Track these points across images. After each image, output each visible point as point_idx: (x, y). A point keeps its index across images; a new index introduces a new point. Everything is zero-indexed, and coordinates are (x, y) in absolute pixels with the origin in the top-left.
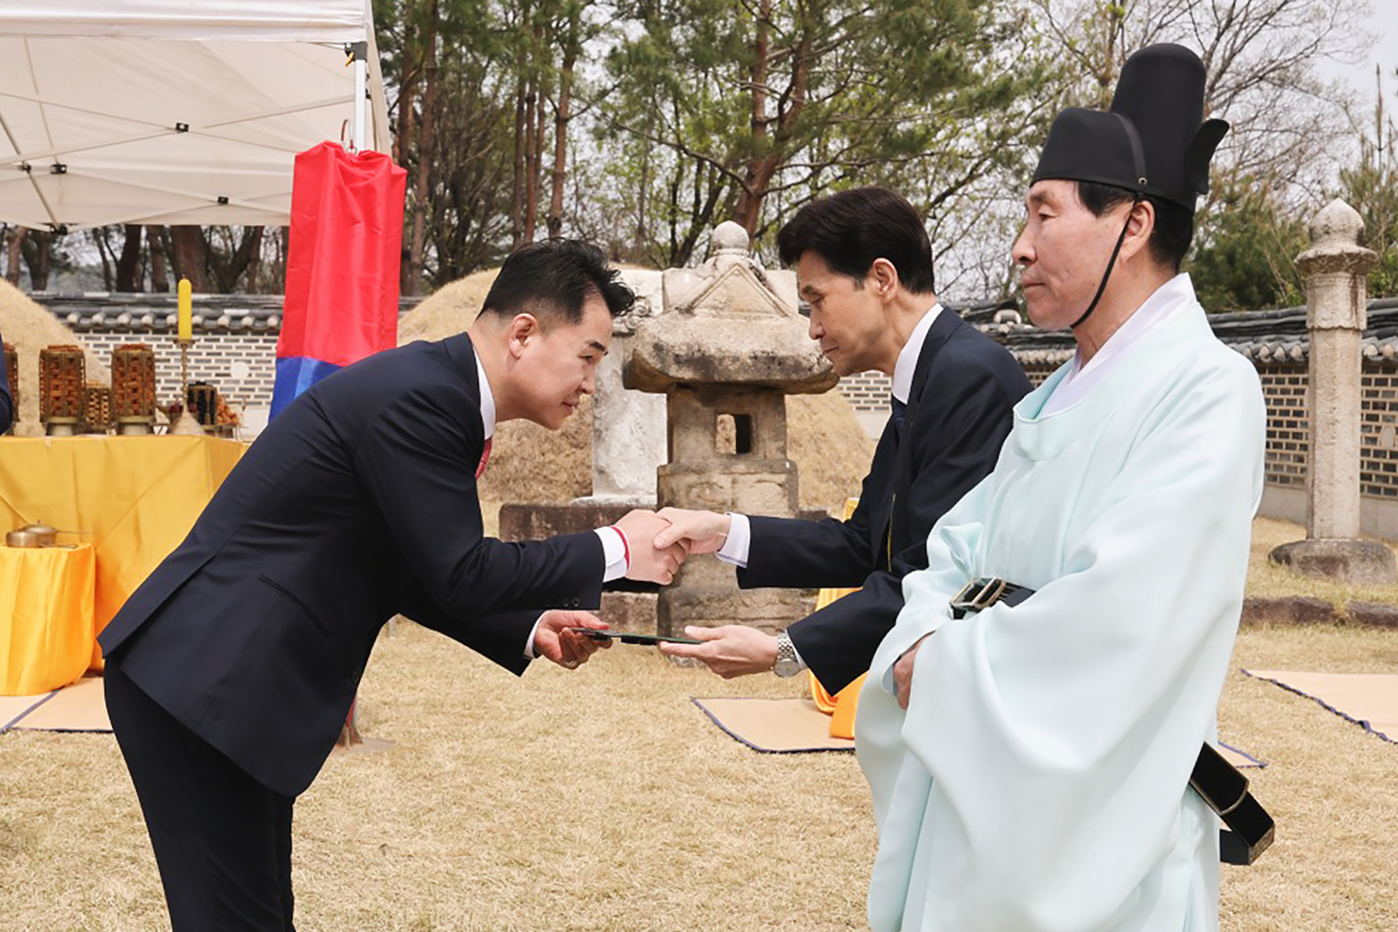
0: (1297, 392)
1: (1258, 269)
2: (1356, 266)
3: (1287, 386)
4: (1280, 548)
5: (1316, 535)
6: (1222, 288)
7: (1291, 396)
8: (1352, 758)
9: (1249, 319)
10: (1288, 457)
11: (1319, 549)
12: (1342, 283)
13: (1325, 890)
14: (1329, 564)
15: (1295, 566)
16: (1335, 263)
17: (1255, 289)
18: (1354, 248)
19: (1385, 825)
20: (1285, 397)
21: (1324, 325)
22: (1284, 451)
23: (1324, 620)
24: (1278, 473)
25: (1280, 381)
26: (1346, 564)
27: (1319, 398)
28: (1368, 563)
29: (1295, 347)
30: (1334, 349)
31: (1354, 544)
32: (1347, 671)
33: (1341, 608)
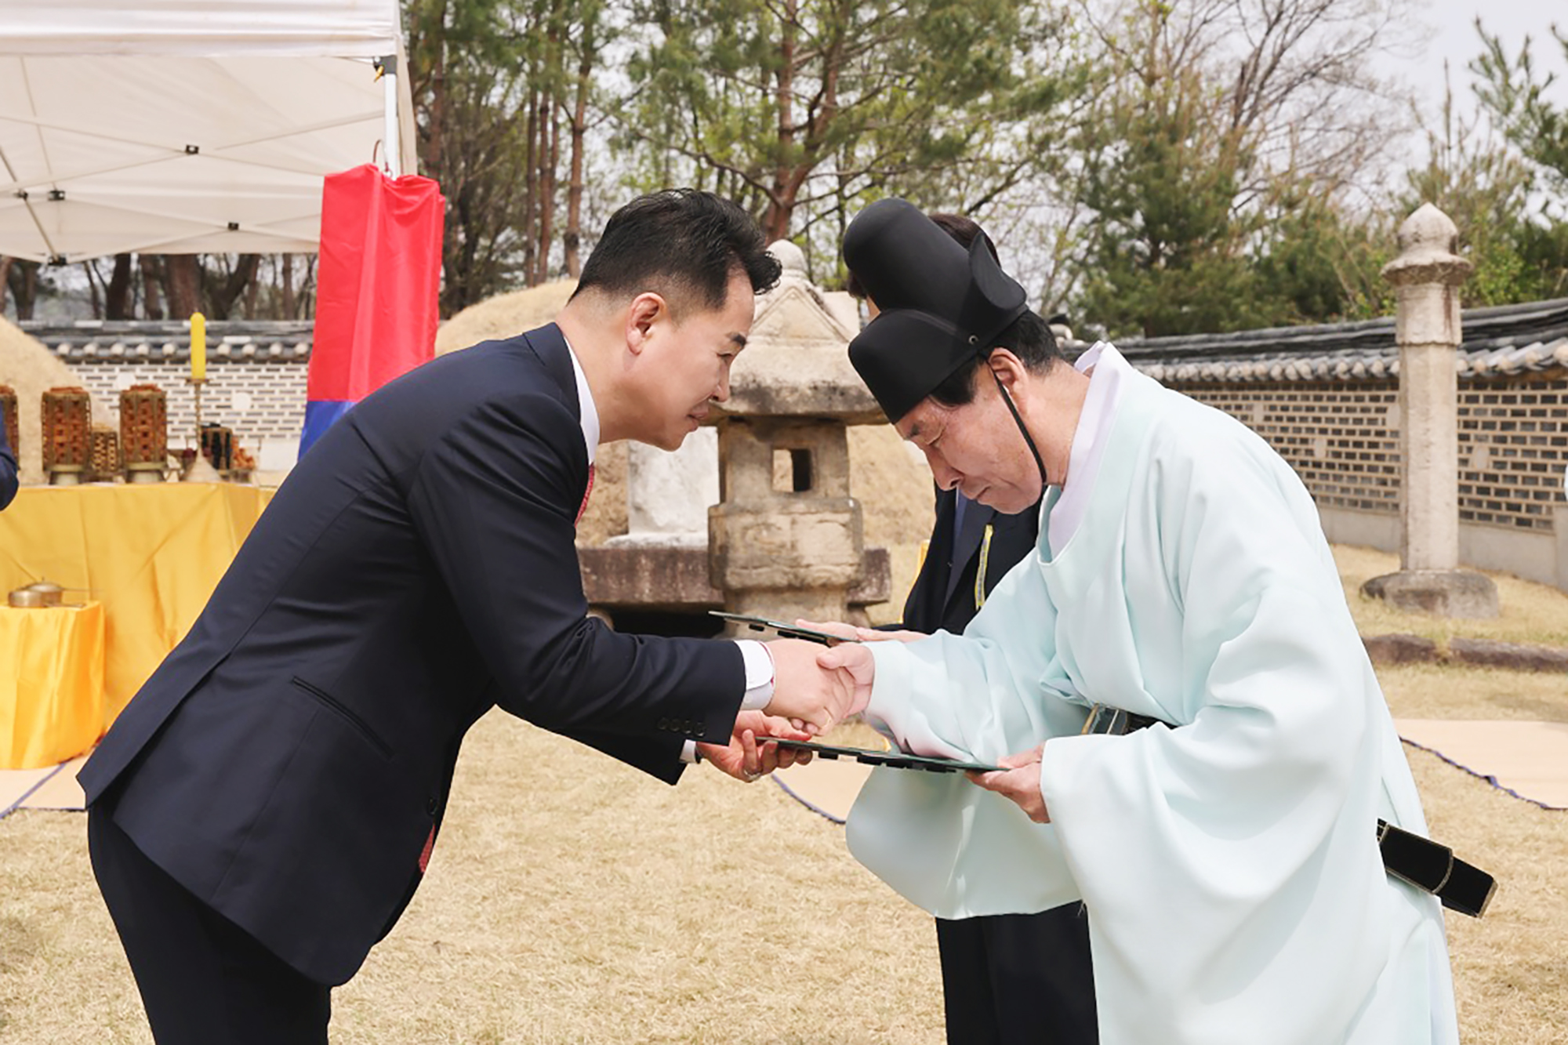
0: (1378, 410)
1: (1321, 277)
2: (1451, 276)
3: (1367, 404)
4: (1372, 581)
5: (1411, 565)
6: (1283, 298)
7: (1373, 415)
8: (1483, 819)
9: (1323, 332)
10: (1369, 480)
11: (1416, 581)
12: (1434, 295)
13: (1484, 978)
14: (1426, 598)
15: (1389, 600)
16: (1427, 273)
17: (1318, 299)
18: (1447, 257)
19: (1536, 898)
20: (1365, 416)
21: (1416, 340)
22: (1365, 473)
23: (1425, 659)
24: (1359, 497)
25: (1359, 399)
26: (1445, 597)
27: (1411, 418)
28: (1469, 595)
29: (1374, 361)
30: (1427, 366)
31: (1454, 576)
32: (1459, 718)
33: (1444, 645)
